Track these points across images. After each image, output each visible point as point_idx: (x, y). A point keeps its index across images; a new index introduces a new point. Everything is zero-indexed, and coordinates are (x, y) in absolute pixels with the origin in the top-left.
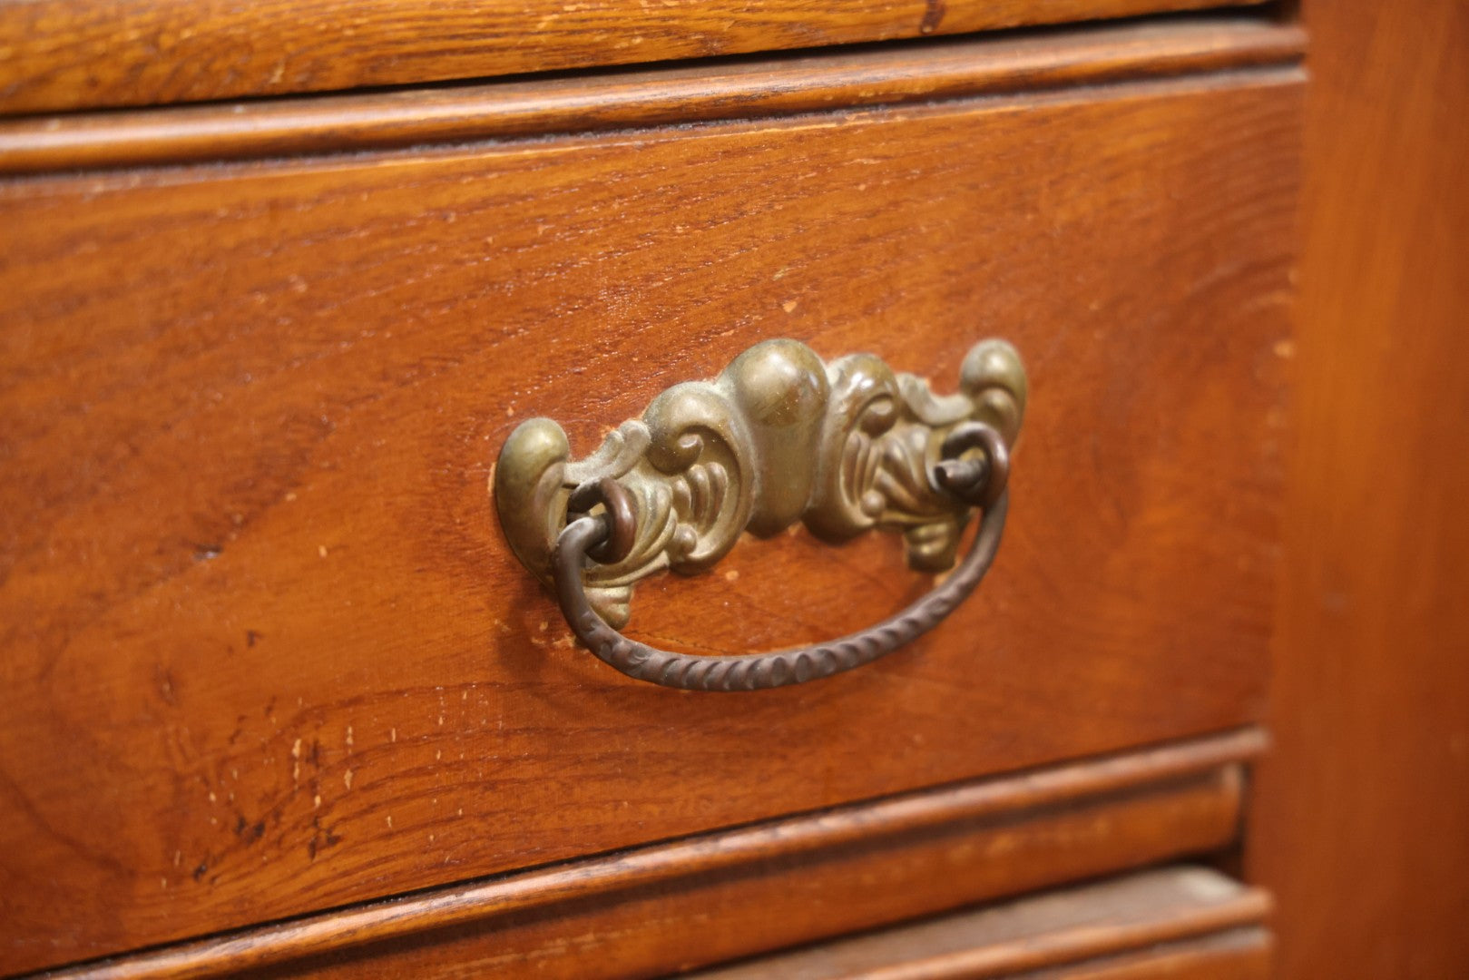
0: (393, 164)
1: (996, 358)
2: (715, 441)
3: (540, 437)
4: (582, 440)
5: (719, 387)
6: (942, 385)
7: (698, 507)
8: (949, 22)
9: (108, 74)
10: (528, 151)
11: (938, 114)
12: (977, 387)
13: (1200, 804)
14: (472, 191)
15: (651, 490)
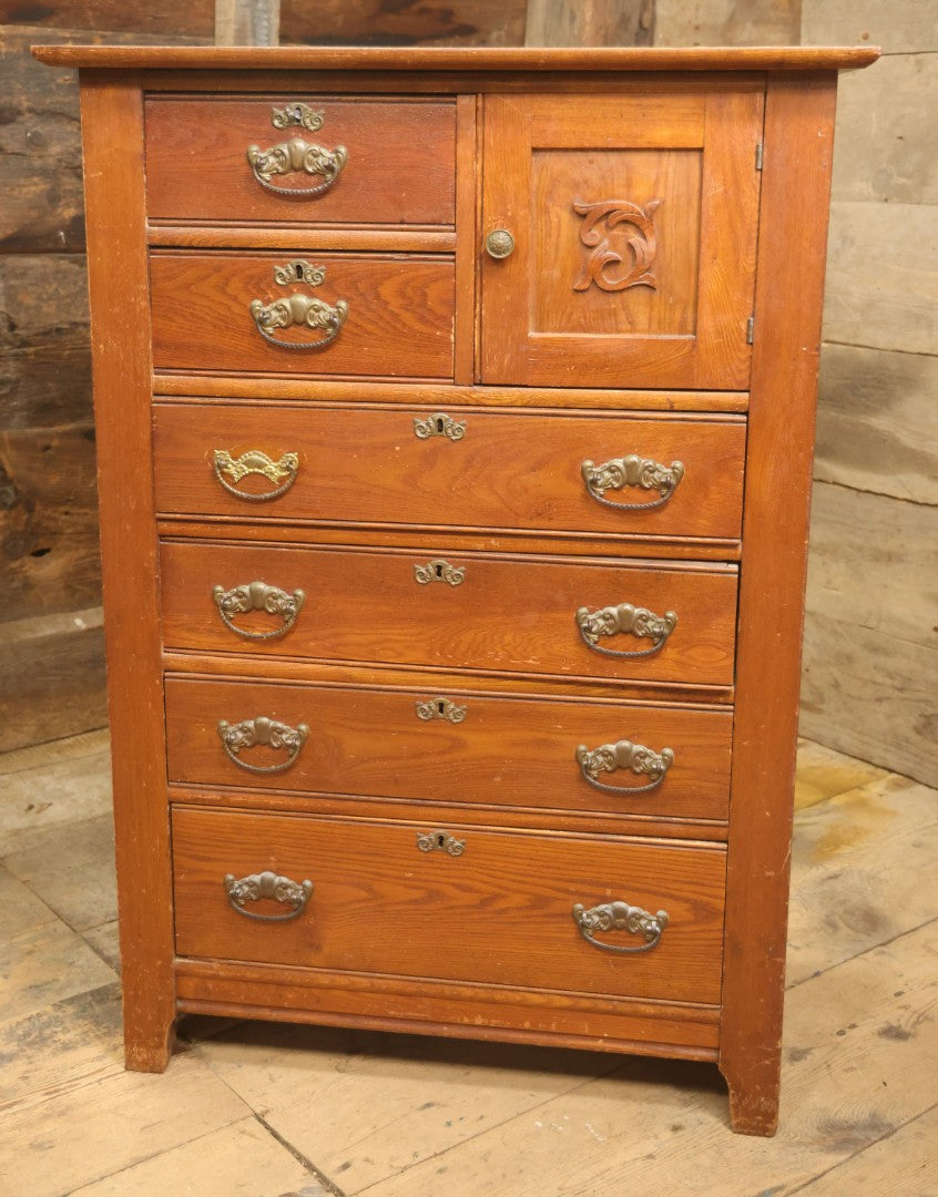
0: (565, 419)
1: (678, 464)
2: (618, 469)
3: (589, 463)
4: (597, 465)
5: (621, 461)
6: (667, 467)
7: (616, 479)
8: (675, 408)
9: (525, 402)
10: (588, 420)
11: (667, 423)
12: (673, 468)
13: (732, 551)
14: (577, 424)
15: (607, 474)
